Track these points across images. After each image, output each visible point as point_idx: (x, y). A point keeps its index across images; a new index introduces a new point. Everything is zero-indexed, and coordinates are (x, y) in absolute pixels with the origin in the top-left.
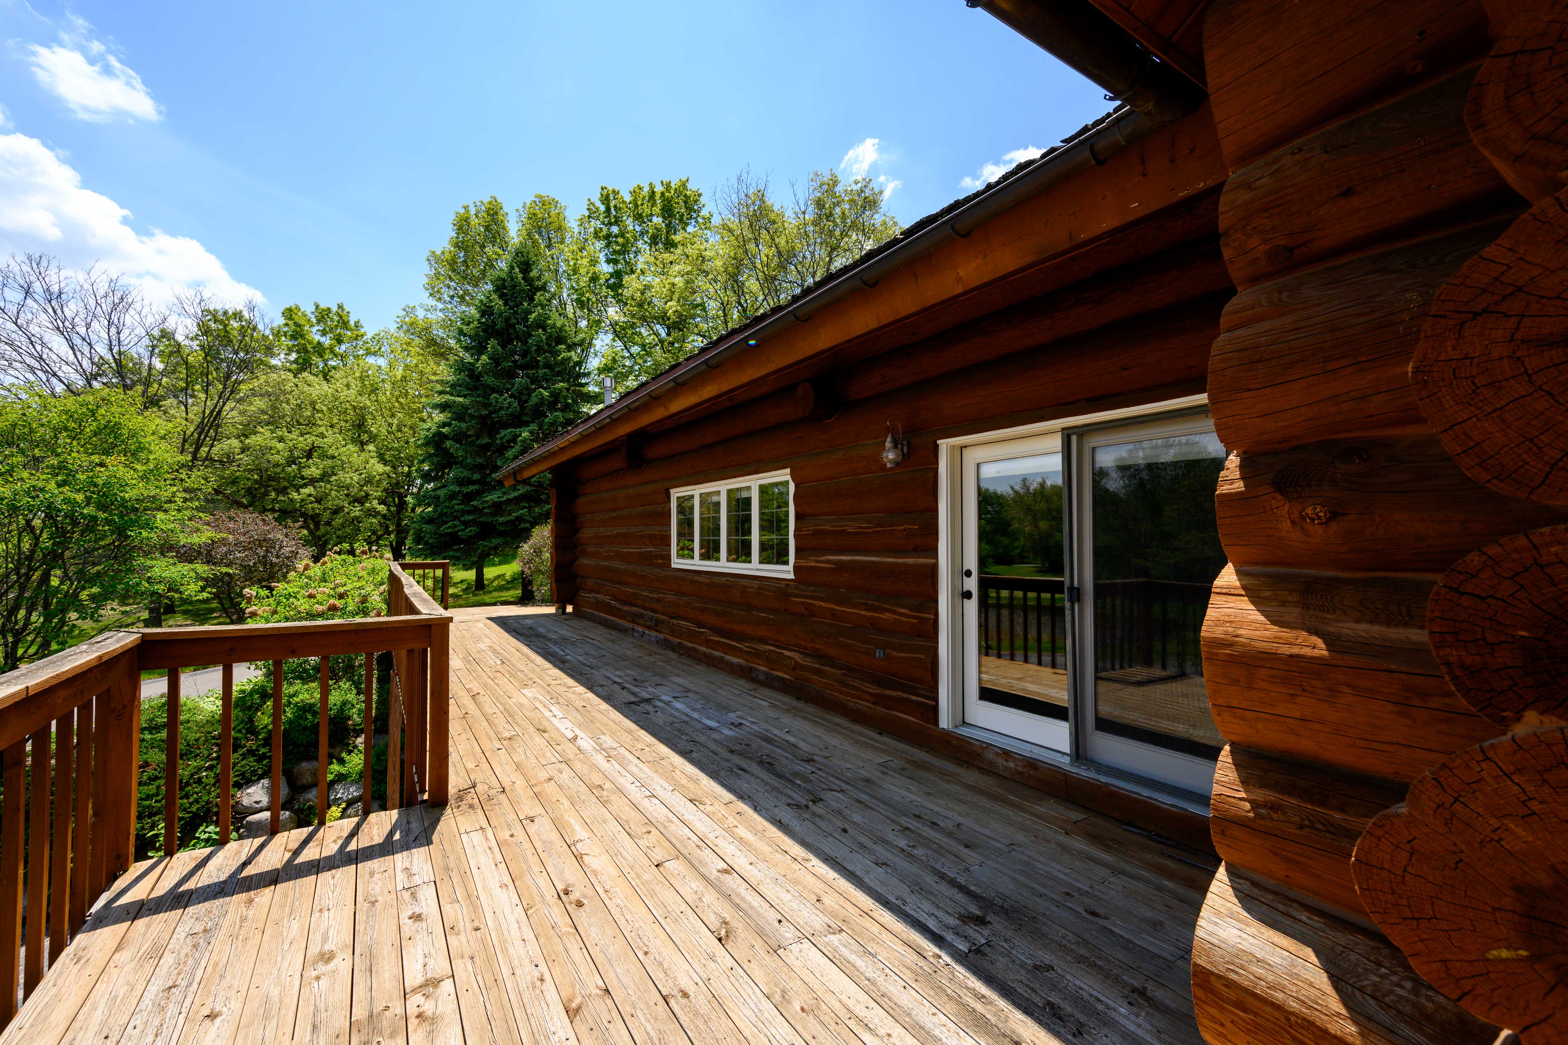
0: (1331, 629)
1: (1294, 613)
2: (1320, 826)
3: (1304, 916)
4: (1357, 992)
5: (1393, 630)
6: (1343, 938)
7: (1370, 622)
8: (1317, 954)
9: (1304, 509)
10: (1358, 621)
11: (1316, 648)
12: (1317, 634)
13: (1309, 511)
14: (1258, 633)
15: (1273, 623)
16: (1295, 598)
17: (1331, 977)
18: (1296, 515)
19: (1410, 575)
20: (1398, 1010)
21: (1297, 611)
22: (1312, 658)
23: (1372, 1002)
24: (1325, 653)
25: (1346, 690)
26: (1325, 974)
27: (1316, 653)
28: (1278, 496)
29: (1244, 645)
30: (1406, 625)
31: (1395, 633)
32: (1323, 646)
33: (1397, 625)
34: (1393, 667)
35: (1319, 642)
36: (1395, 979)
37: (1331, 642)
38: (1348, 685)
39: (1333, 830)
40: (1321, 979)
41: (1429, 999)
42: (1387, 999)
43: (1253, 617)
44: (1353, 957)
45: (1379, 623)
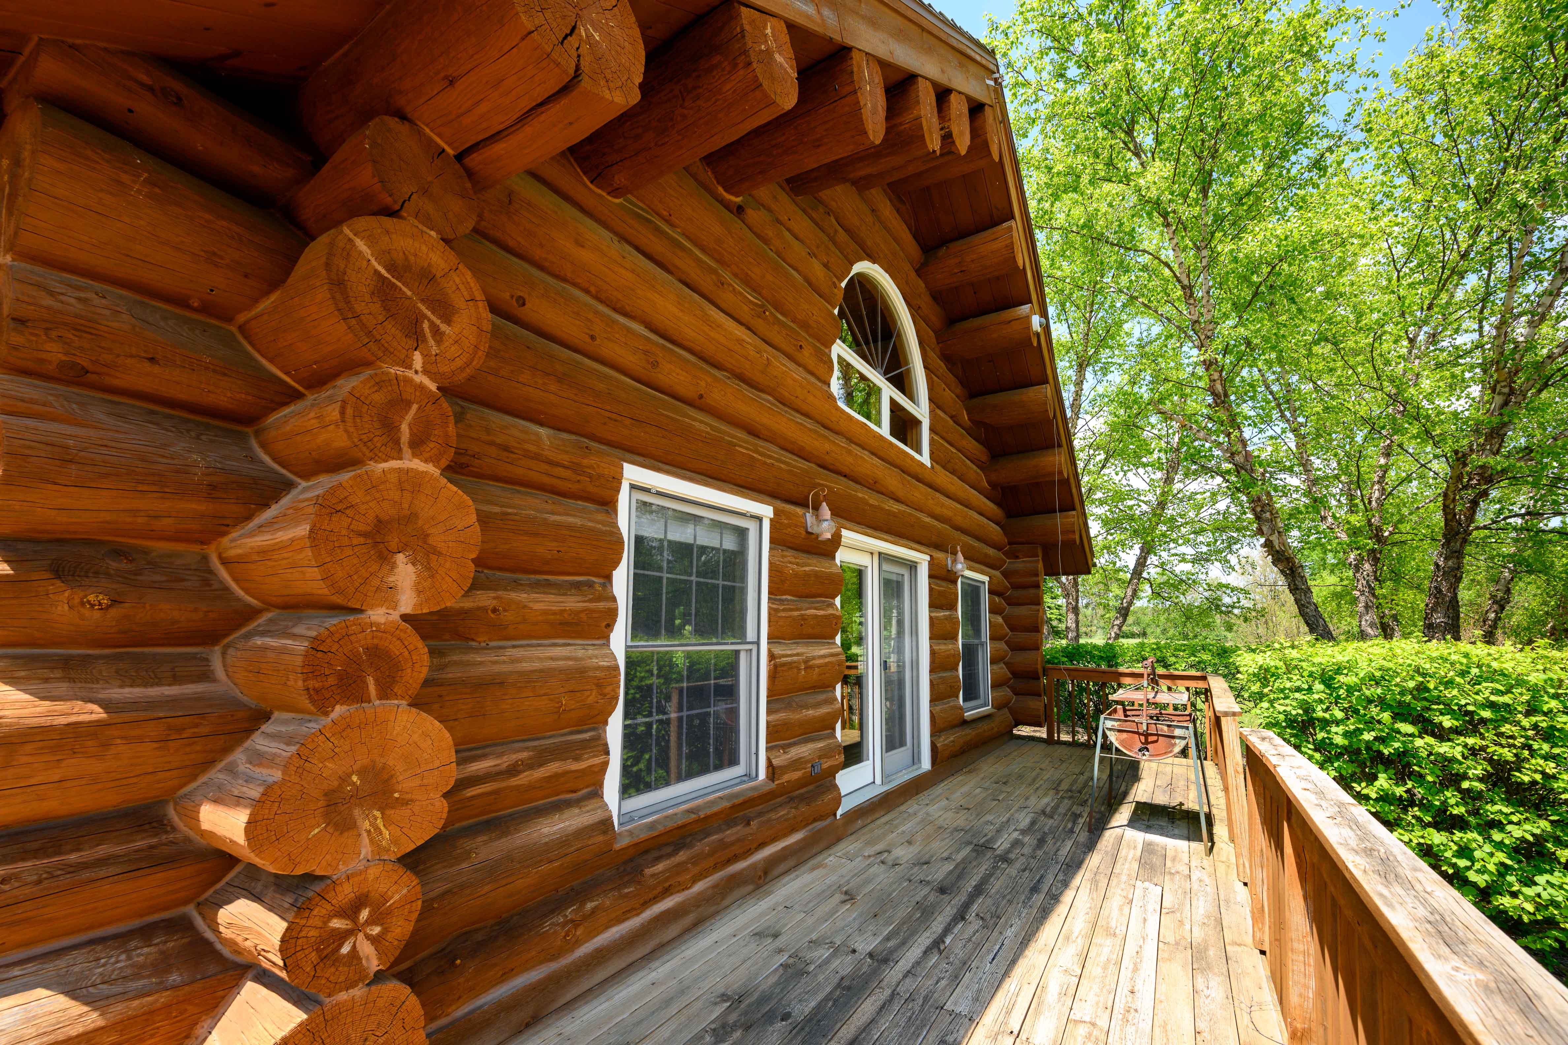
0: (101, 696)
1: (63, 687)
2: (59, 872)
3: (16, 972)
4: (91, 989)
5: (150, 690)
6: (62, 963)
7: (131, 686)
8: (47, 987)
9: (86, 596)
10: (121, 687)
11: (95, 713)
12: (91, 701)
13: (91, 598)
14: (26, 711)
15: (43, 699)
16: (58, 674)
17: (66, 993)
18: (77, 601)
19: (146, 650)
20: (124, 978)
21: (66, 685)
22: (90, 722)
23: (104, 986)
24: (104, 715)
25: (119, 741)
26: (62, 996)
27: (94, 717)
28: (58, 583)
29: (11, 725)
30: (158, 685)
31: (154, 692)
32: (101, 710)
33: (152, 686)
34: (161, 715)
35: (96, 708)
36: (113, 960)
37: (105, 705)
38: (122, 738)
39: (71, 869)
40: (61, 1001)
41: (139, 955)
42: (113, 977)
43: (14, 697)
44: (77, 969)
45: (138, 686)
